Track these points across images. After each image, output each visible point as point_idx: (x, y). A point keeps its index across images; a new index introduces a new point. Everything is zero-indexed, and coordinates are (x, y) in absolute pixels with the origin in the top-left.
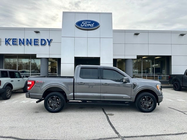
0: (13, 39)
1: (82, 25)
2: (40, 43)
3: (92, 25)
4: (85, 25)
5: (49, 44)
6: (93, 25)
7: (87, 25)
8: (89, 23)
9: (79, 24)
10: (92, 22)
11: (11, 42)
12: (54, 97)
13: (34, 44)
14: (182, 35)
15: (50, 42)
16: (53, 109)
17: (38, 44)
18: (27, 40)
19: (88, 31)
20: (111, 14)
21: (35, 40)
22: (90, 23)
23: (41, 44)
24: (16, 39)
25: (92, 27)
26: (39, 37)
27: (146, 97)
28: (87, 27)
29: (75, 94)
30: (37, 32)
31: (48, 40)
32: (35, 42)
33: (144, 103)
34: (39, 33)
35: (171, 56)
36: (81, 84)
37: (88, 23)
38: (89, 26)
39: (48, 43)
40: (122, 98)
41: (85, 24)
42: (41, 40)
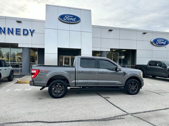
1: (65, 19)
2: (22, 33)
3: (73, 20)
5: (32, 35)
7: (70, 19)
9: (62, 18)
10: (74, 17)
12: (58, 84)
13: (16, 34)
14: (144, 33)
15: (32, 32)
16: (57, 95)
17: (20, 34)
18: (9, 29)
19: (71, 25)
20: (90, 11)
21: (16, 29)
22: (73, 18)
23: (24, 34)
26: (21, 27)
27: (133, 82)
29: (76, 81)
30: (19, 22)
31: (30, 30)
32: (16, 31)
33: (131, 87)
34: (21, 23)
35: (136, 50)
36: (82, 72)
37: (70, 17)
38: (72, 20)
39: (30, 34)
40: (115, 84)
41: (67, 18)
42: (24, 30)
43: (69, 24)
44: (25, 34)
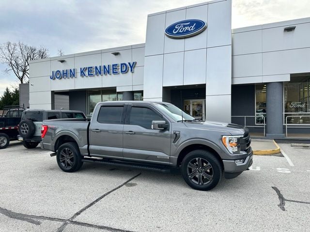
0: (89, 68)
1: (175, 31)
2: (120, 70)
4: (180, 31)
5: (131, 71)
6: (193, 27)
7: (184, 29)
8: (187, 26)
10: (192, 22)
11: (86, 73)
12: (66, 149)
13: (113, 72)
15: (133, 66)
16: (66, 167)
17: (117, 72)
18: (105, 67)
21: (113, 65)
23: (122, 72)
24: (92, 67)
25: (191, 31)
26: (118, 61)
28: (183, 33)
30: (116, 54)
32: (113, 69)
34: (118, 55)
36: (97, 131)
37: (184, 26)
38: (187, 31)
39: (130, 69)
41: (179, 29)
42: (122, 64)
43: (184, 40)
44: (123, 72)
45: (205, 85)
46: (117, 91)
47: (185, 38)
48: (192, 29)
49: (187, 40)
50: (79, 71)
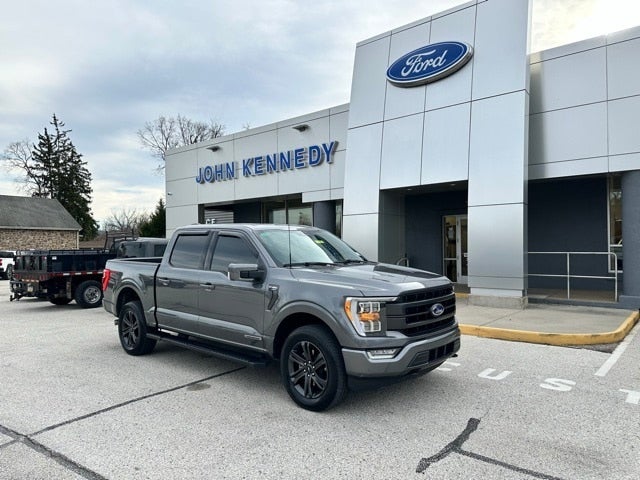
0: (256, 159)
1: (405, 72)
2: (308, 161)
3: (438, 61)
5: (328, 160)
6: (441, 59)
7: (423, 64)
8: (429, 57)
10: (439, 49)
11: (253, 169)
13: (297, 165)
15: (331, 150)
17: (303, 164)
18: (282, 155)
21: (296, 151)
22: (433, 57)
23: (311, 163)
24: (261, 158)
25: (438, 67)
28: (422, 72)
30: (303, 128)
31: (324, 145)
32: (297, 158)
34: (306, 131)
37: (424, 59)
38: (430, 69)
39: (325, 156)
41: (414, 66)
42: (311, 148)
43: (423, 88)
44: (314, 163)
45: (465, 183)
46: (304, 201)
47: (426, 83)
48: (439, 64)
49: (430, 88)
50: (241, 166)
